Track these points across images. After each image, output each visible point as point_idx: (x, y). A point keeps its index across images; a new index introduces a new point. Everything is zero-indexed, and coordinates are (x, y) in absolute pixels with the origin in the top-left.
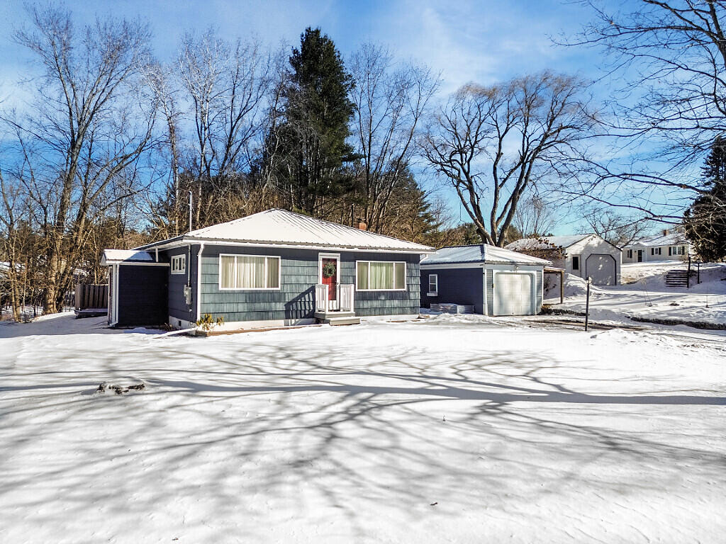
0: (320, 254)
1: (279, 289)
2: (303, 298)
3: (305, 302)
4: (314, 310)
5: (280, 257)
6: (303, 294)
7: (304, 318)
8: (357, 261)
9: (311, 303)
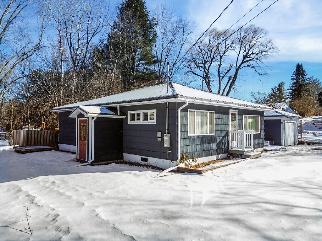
0: (230, 110)
1: (214, 134)
2: (223, 140)
3: (224, 143)
4: (228, 148)
5: (214, 112)
6: (224, 137)
7: (224, 153)
8: (244, 115)
9: (227, 143)
